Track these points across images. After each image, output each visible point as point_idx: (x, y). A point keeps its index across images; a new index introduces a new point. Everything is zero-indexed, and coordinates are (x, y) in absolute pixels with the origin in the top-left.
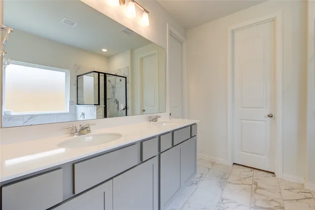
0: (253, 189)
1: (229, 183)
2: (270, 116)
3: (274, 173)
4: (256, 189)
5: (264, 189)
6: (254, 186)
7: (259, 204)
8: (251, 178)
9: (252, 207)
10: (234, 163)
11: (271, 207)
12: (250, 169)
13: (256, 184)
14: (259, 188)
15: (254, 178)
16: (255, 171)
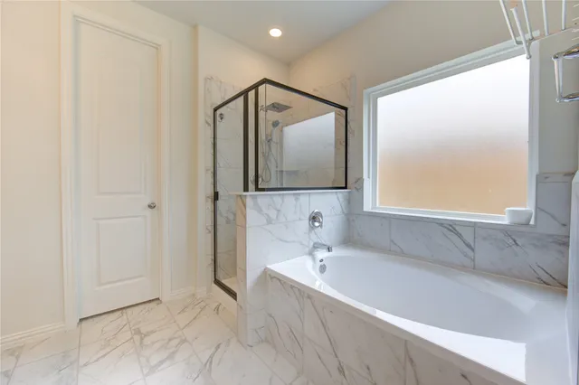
0: (138, 343)
1: (85, 365)
2: (151, 206)
3: (158, 299)
4: (142, 339)
5: (153, 332)
6: (137, 338)
7: (155, 360)
8: (127, 328)
9: (147, 375)
10: (81, 320)
11: (171, 351)
12: (119, 313)
13: (138, 332)
14: (145, 336)
15: (131, 324)
16: (129, 311)
